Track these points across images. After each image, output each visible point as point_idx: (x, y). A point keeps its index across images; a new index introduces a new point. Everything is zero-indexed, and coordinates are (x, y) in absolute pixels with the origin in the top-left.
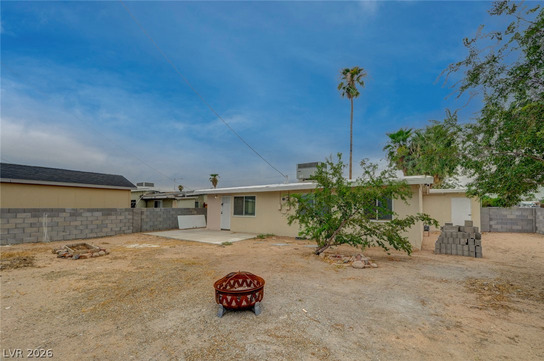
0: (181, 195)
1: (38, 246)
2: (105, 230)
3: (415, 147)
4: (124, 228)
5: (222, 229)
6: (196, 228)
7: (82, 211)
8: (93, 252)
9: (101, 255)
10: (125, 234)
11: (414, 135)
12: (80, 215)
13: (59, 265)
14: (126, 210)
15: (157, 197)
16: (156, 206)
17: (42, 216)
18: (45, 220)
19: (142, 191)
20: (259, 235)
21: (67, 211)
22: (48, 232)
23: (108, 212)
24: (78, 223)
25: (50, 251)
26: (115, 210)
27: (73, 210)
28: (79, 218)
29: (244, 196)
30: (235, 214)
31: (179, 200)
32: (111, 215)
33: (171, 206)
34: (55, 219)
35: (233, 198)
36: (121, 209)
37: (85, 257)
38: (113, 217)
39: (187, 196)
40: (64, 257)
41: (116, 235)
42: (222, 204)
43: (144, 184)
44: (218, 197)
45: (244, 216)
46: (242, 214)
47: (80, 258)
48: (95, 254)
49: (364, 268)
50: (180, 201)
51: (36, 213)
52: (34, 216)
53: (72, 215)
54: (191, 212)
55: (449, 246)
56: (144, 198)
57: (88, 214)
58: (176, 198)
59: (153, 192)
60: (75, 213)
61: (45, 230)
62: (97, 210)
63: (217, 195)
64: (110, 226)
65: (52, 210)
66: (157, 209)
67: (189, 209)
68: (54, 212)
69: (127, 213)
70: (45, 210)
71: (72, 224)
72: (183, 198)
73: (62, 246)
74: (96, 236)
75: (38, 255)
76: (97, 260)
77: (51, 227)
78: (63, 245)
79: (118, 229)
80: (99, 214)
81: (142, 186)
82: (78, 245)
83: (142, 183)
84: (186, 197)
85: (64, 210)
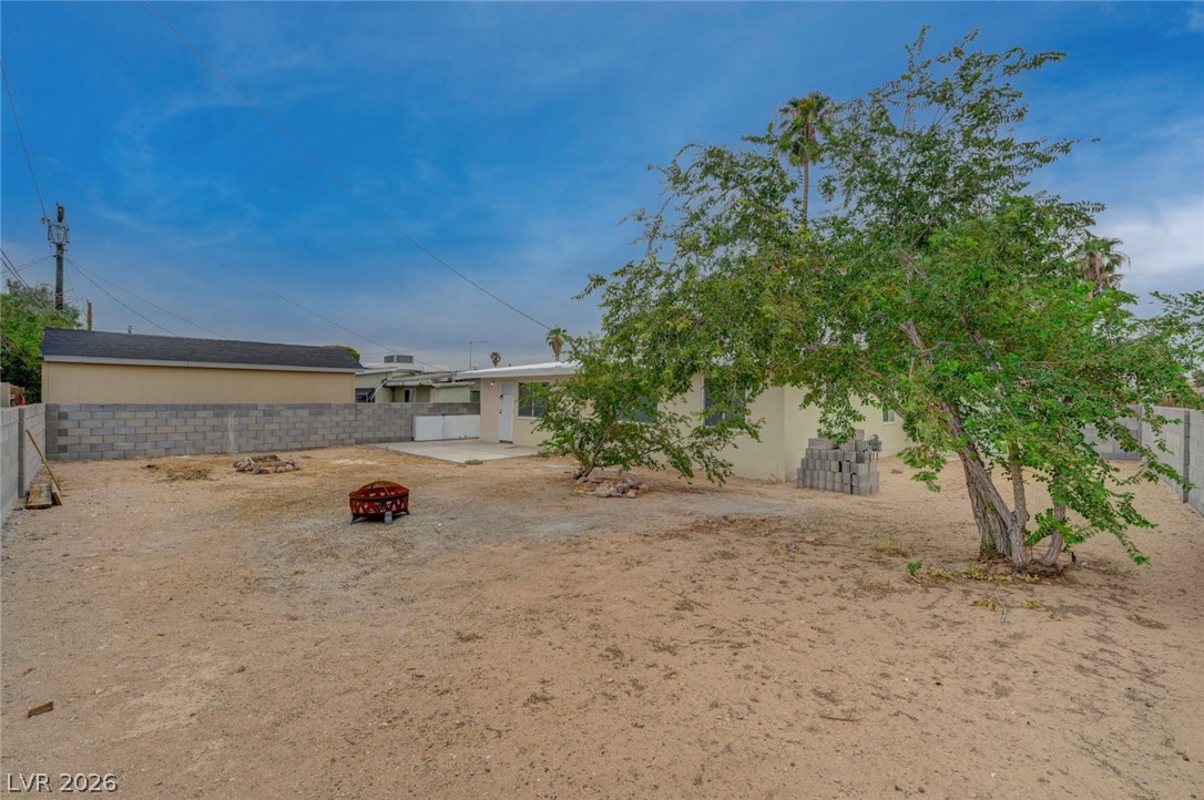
0: (446, 379)
1: (222, 458)
2: (313, 438)
4: (342, 436)
5: (501, 441)
7: (280, 408)
8: (277, 466)
9: (287, 471)
10: (343, 445)
12: (278, 414)
13: (234, 478)
14: (346, 406)
15: (406, 384)
16: (407, 400)
17: (226, 415)
18: (231, 421)
19: (386, 373)
21: (259, 408)
22: (235, 439)
23: (318, 409)
24: (275, 426)
25: (232, 465)
26: (330, 406)
27: (268, 406)
28: (276, 419)
29: (533, 382)
30: (521, 413)
32: (322, 414)
33: (428, 401)
34: (244, 420)
35: (517, 385)
36: (338, 405)
37: (267, 472)
38: (326, 418)
39: (455, 381)
40: (243, 471)
41: (330, 446)
42: (502, 396)
43: (395, 359)
44: (498, 384)
45: (530, 418)
46: (529, 415)
47: (261, 472)
48: (280, 468)
49: (610, 496)
50: (442, 391)
51: (220, 410)
52: (216, 416)
53: (266, 413)
54: (457, 409)
55: (815, 474)
56: (389, 384)
57: (289, 413)
58: (434, 385)
59: (412, 373)
60: (270, 412)
61: (231, 436)
62: (302, 407)
63: (494, 380)
64: (321, 432)
65: (239, 407)
66: (409, 405)
67: (453, 404)
68: (242, 410)
69: (347, 411)
70: (231, 407)
71: (267, 427)
72: (449, 384)
73: (246, 459)
74: (300, 447)
75: (217, 469)
76: (280, 475)
77: (239, 431)
78: (247, 457)
79: (333, 437)
80: (304, 413)
81: (392, 361)
82: (266, 458)
83: (392, 357)
84: (453, 383)
85: (255, 407)
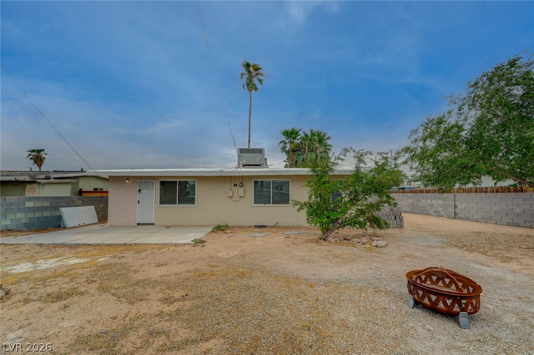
0: (44, 177)
3: (304, 146)
5: (139, 224)
6: (84, 226)
11: (303, 135)
20: (214, 226)
29: (178, 180)
30: (161, 203)
31: (45, 184)
35: (158, 183)
39: (54, 178)
42: (139, 191)
44: (130, 181)
45: (177, 205)
46: (174, 203)
50: (46, 186)
54: (74, 202)
63: (128, 178)
72: (48, 181)
84: (52, 180)
